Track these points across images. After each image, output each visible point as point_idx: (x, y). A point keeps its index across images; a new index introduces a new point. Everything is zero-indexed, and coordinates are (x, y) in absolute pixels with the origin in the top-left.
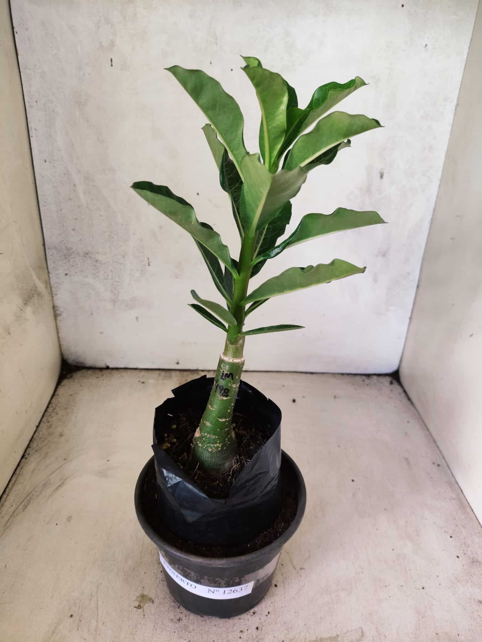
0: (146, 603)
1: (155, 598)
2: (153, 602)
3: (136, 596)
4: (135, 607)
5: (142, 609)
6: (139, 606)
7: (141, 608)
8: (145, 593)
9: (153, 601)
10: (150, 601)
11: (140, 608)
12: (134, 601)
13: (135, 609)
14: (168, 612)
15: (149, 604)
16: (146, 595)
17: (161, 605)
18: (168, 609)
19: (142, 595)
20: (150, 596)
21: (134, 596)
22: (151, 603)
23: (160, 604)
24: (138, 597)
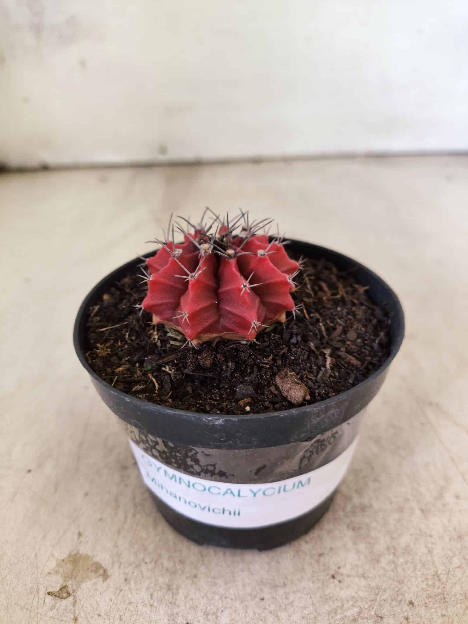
0: (83, 580)
1: (113, 563)
2: (105, 576)
3: (57, 560)
4: (49, 594)
5: (71, 599)
6: (61, 590)
7: (69, 594)
8: (84, 550)
9: (105, 571)
10: (96, 571)
11: (65, 595)
12: (49, 573)
13: (49, 599)
14: (151, 606)
15: (94, 580)
16: (87, 555)
17: (129, 583)
18: (152, 595)
19: (75, 555)
20: (96, 559)
21: (51, 558)
22: (100, 579)
23: (126, 580)
24: (63, 560)
